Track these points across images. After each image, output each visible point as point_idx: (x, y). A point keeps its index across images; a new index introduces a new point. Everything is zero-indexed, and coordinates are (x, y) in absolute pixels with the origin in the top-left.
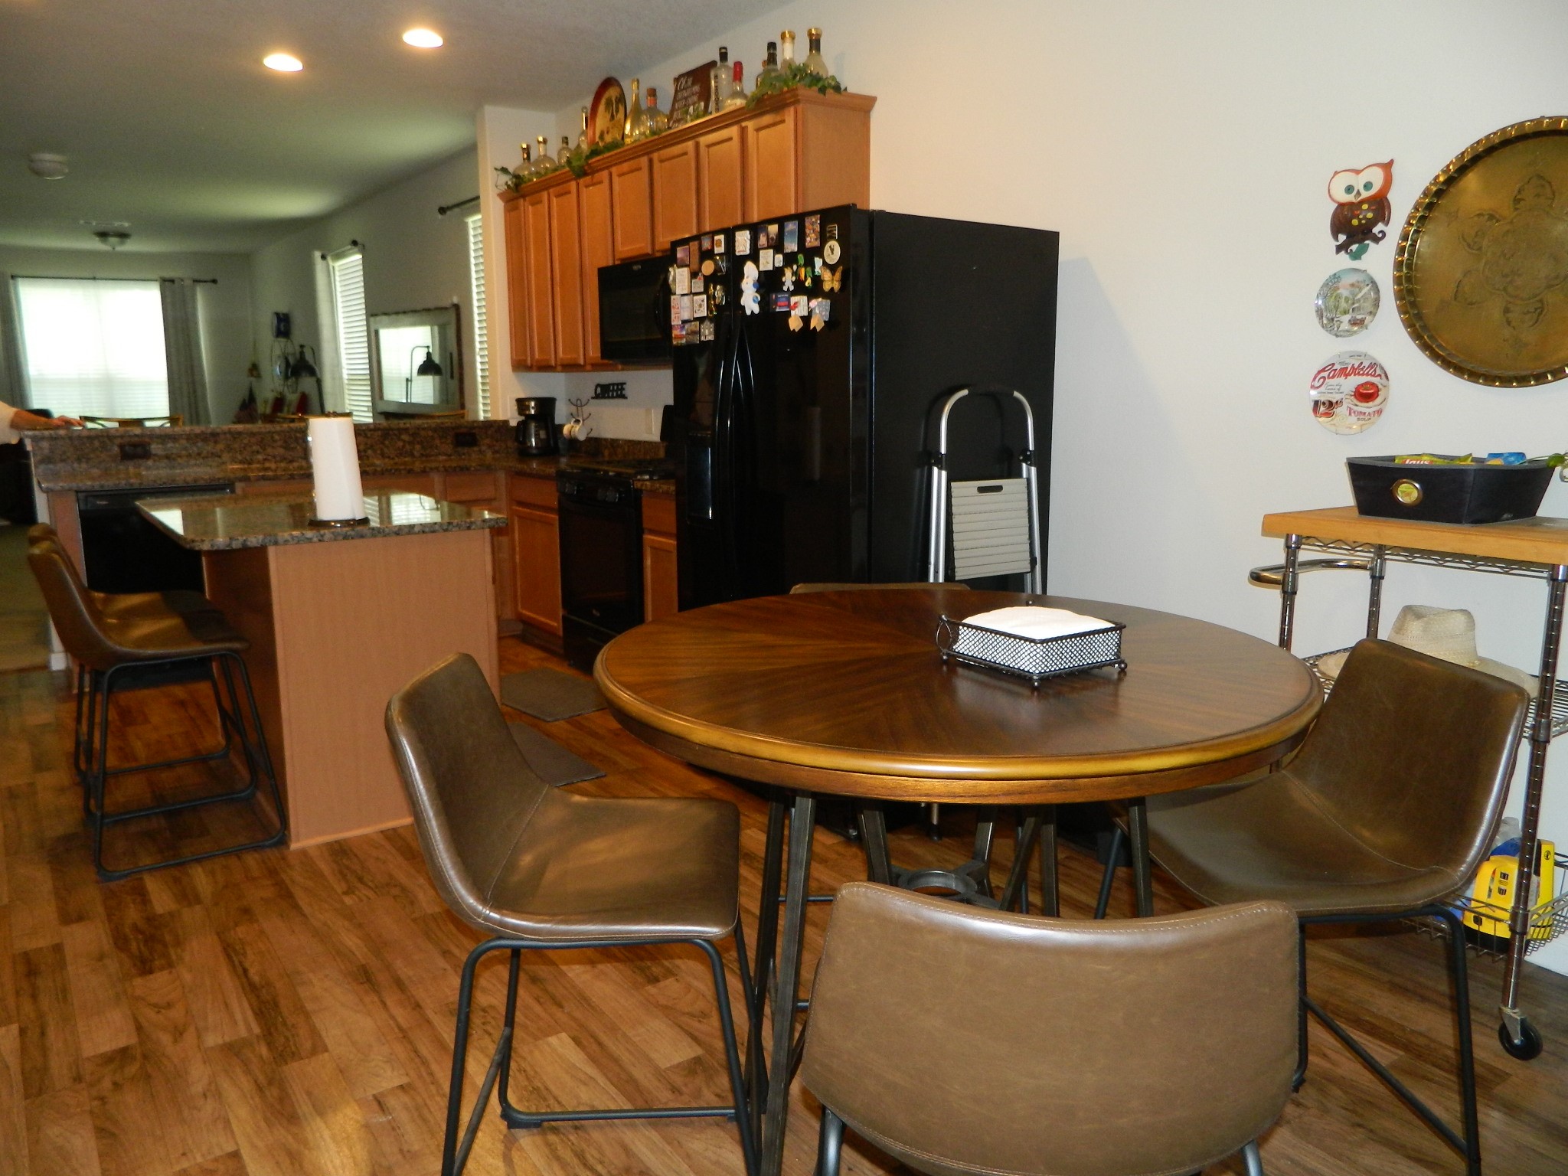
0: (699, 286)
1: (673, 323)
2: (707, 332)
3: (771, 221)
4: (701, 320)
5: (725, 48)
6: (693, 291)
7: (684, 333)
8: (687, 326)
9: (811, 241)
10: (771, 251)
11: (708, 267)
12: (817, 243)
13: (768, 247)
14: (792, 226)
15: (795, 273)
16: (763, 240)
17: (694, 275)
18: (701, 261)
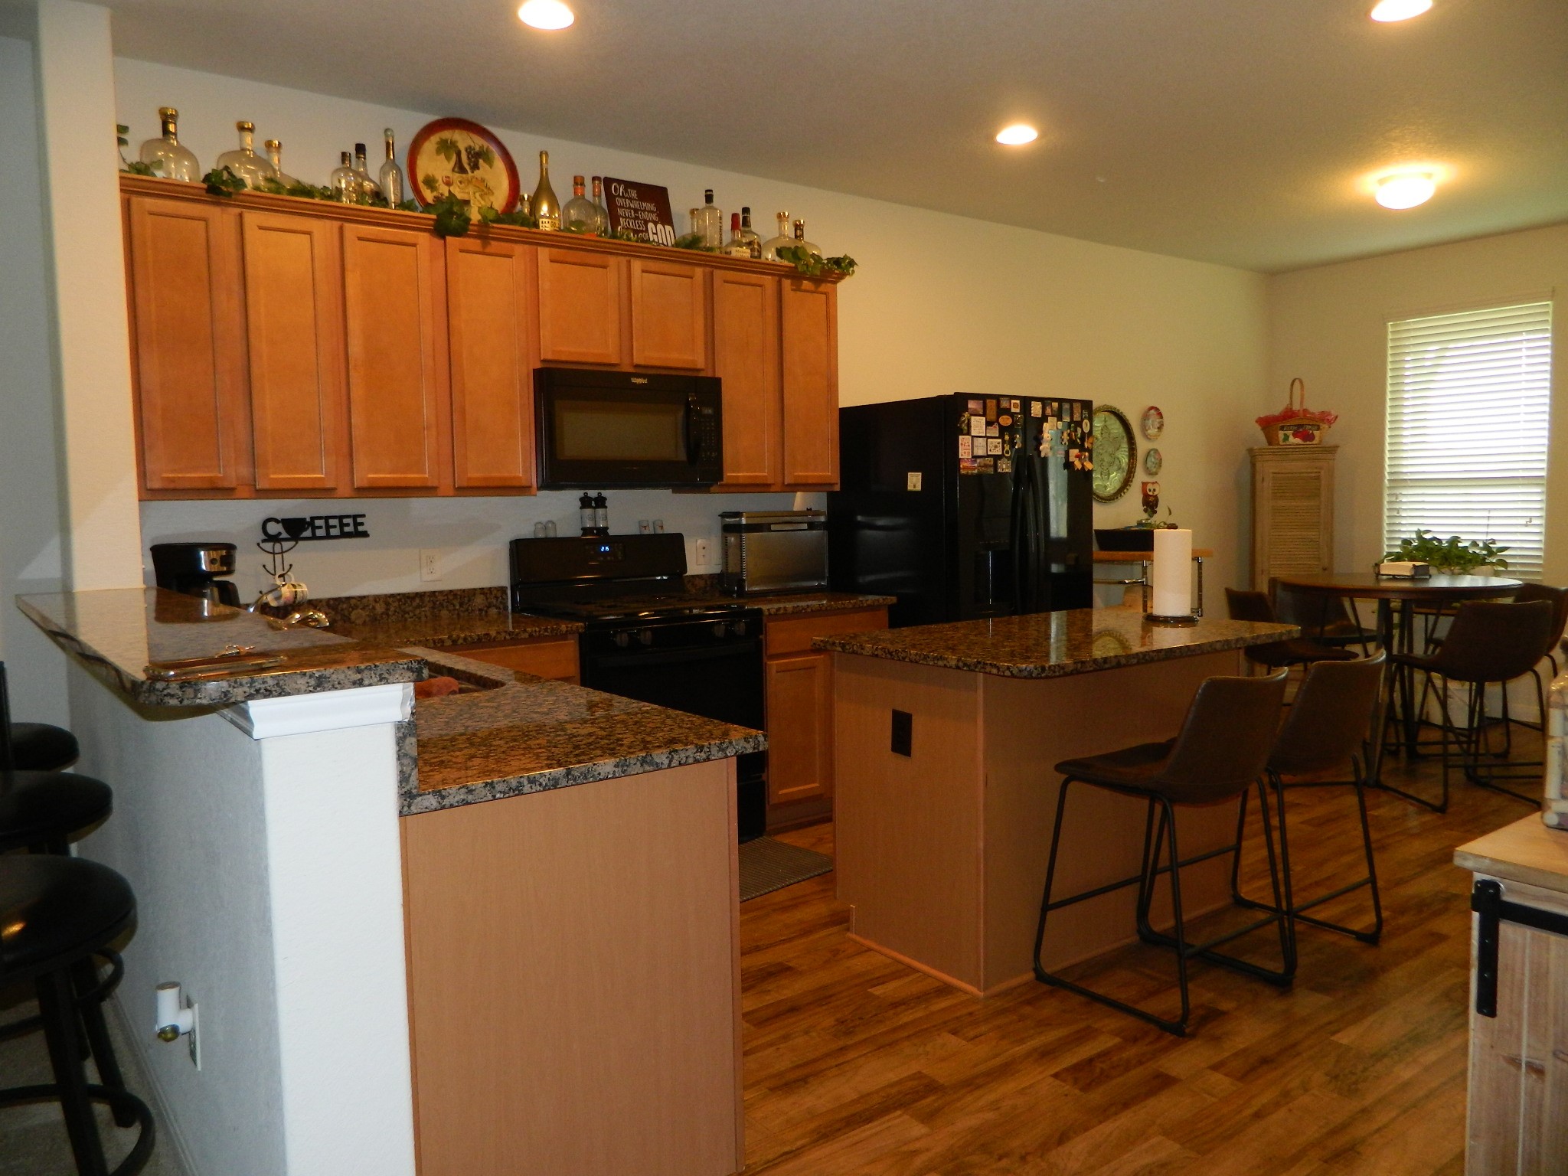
0: (994, 431)
1: (960, 457)
2: (1004, 466)
3: (1055, 400)
4: (997, 458)
5: (711, 191)
6: (988, 435)
7: (976, 465)
8: (978, 460)
9: (1077, 417)
10: (1056, 418)
11: (1006, 421)
12: (1080, 419)
13: (1053, 416)
14: (1066, 406)
15: (1069, 435)
16: (1048, 411)
17: (989, 424)
18: (998, 416)
